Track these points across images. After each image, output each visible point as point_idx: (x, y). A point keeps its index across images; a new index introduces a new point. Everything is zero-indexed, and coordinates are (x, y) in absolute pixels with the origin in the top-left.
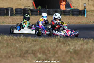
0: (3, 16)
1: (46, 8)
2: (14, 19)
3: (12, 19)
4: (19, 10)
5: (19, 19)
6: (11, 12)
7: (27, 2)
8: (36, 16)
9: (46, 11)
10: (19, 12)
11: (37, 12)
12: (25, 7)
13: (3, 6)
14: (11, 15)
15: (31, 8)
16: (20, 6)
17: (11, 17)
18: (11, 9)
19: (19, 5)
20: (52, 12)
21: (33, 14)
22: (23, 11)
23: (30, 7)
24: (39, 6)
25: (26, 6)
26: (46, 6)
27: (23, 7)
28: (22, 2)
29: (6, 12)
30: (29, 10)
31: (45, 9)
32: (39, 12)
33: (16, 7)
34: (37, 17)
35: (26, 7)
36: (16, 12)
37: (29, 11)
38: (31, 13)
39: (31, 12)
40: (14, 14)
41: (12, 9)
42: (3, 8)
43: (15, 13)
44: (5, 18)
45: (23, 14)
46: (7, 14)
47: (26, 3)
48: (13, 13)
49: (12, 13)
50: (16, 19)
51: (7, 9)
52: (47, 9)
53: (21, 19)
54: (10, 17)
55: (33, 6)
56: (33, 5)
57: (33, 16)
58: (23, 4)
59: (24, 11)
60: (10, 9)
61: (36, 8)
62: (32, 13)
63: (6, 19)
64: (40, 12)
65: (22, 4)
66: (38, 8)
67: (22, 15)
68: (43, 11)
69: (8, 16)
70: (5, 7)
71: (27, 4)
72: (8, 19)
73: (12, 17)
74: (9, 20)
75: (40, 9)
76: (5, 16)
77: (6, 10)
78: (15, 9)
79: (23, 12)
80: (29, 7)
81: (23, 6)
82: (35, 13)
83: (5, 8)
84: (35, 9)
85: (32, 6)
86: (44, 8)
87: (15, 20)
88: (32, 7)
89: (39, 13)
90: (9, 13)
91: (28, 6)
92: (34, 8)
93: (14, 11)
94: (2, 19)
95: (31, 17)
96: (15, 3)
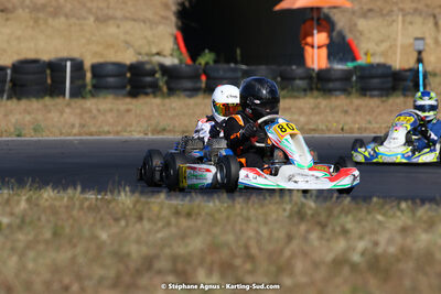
0: (34, 100)
1: (239, 58)
2: (88, 111)
3: (78, 111)
4: (110, 67)
5: (111, 110)
6: (71, 82)
7: (148, 33)
8: (190, 97)
9: (239, 74)
10: (111, 80)
11: (196, 77)
12: (140, 54)
13: (37, 52)
14: (73, 95)
15: (169, 61)
16: (116, 52)
17: (73, 105)
18: (71, 67)
19: (112, 46)
21: (179, 89)
22: (128, 75)
23: (165, 56)
24: (207, 51)
25: (143, 51)
26: (238, 51)
27: (128, 58)
28: (126, 33)
29: (49, 81)
30: (157, 68)
31: (232, 65)
32: (204, 78)
33: (95, 54)
34: (196, 104)
35: (146, 59)
36: (94, 81)
37: (157, 75)
38: (167, 83)
39: (165, 78)
40: (89, 87)
41: (78, 66)
42: (35, 61)
43: (94, 86)
44: (45, 106)
45: (128, 88)
46: (56, 90)
47: (145, 38)
48: (84, 86)
49: (80, 82)
50: (99, 111)
51: (56, 67)
52: (244, 67)
53: (118, 110)
54: (68, 105)
55: (176, 53)
56: (176, 47)
57: (179, 96)
58: (128, 44)
59: (132, 75)
60: (69, 64)
61: (189, 62)
62: (173, 85)
63: (49, 112)
64: (208, 78)
65: (126, 42)
66: (202, 60)
67: (124, 92)
68: (221, 73)
69: (59, 100)
70: (45, 57)
71: (150, 43)
72: (62, 113)
73: (79, 102)
74: (65, 115)
75: (207, 64)
76: (47, 100)
77: (48, 72)
78: (94, 68)
79: (130, 81)
80: (158, 54)
81: (131, 50)
82: (188, 84)
83: (44, 62)
84: (187, 65)
85: (173, 50)
86: (228, 62)
87: (94, 117)
88: (172, 55)
89: (203, 85)
90: (65, 82)
91: (154, 51)
92: (180, 60)
93: (89, 75)
94: (29, 113)
95: (167, 101)
96: (94, 38)
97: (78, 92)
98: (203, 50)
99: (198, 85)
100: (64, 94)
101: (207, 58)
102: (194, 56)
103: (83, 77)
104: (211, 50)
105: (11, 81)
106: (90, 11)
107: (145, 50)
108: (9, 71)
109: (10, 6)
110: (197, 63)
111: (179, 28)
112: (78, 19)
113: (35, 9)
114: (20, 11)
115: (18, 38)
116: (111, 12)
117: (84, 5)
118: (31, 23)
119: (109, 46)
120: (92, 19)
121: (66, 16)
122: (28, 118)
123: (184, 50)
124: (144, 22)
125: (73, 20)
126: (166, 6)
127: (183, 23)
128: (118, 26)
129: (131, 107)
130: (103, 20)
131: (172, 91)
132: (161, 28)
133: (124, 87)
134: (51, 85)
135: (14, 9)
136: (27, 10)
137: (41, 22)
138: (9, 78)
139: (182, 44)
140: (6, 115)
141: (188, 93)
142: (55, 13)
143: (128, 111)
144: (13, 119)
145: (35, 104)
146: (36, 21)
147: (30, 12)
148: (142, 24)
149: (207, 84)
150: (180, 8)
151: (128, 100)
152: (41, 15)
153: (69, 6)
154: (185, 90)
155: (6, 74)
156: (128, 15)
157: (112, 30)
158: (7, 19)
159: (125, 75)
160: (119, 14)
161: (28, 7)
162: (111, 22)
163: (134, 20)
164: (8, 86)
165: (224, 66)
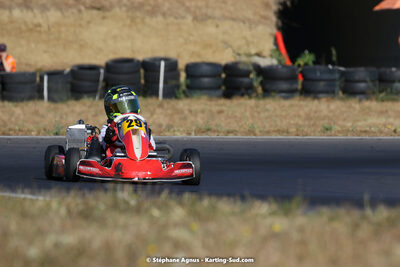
2: (180, 112)
3: (170, 112)
4: (205, 69)
5: (203, 112)
6: (165, 82)
7: (247, 33)
8: (286, 98)
9: (337, 76)
10: (206, 80)
11: (292, 78)
12: (239, 54)
13: (133, 51)
14: (165, 96)
15: (264, 62)
16: (214, 52)
17: (166, 105)
18: (166, 66)
19: (210, 46)
20: (365, 81)
21: (274, 91)
22: (223, 76)
23: (264, 57)
24: (307, 52)
25: (241, 52)
27: (225, 58)
28: (224, 33)
29: (143, 81)
30: (251, 68)
31: (330, 67)
32: (300, 80)
33: (193, 54)
34: (292, 106)
36: (189, 81)
37: (252, 76)
38: (262, 83)
39: (260, 79)
40: (184, 87)
41: (172, 66)
42: (129, 61)
43: (188, 87)
45: (223, 88)
46: (149, 90)
47: (245, 38)
48: (178, 86)
49: (174, 82)
50: (190, 111)
51: (150, 67)
52: (342, 69)
53: (210, 111)
54: (161, 106)
55: (275, 54)
56: (274, 47)
57: (274, 97)
58: (227, 44)
59: (227, 75)
60: (163, 64)
61: (289, 63)
62: (268, 86)
64: (305, 79)
65: (224, 42)
66: (301, 61)
67: (220, 92)
68: (318, 74)
69: (151, 101)
70: (140, 57)
71: (248, 44)
72: (152, 114)
73: (173, 102)
74: (155, 116)
75: (306, 64)
77: (142, 71)
78: (189, 68)
79: (225, 82)
80: (257, 54)
81: (230, 50)
82: (284, 86)
83: (138, 61)
84: (284, 66)
85: (272, 50)
86: (327, 64)
87: (185, 118)
88: (271, 56)
89: (299, 87)
90: (158, 82)
91: (253, 51)
92: (279, 61)
93: (183, 76)
95: (262, 102)
96: (191, 38)
97: (171, 93)
98: (303, 51)
99: (294, 86)
100: (157, 95)
101: (307, 58)
102: (293, 58)
103: (177, 77)
104: (311, 52)
105: (105, 80)
106: (188, 10)
107: (244, 50)
108: (102, 71)
109: (106, 4)
110: (296, 64)
111: (279, 28)
112: (176, 18)
113: (133, 8)
114: (117, 10)
115: (115, 37)
116: (210, 12)
117: (183, 5)
118: (128, 22)
119: (207, 46)
120: (189, 18)
121: (164, 15)
123: (283, 51)
124: (244, 22)
125: (171, 20)
126: (267, 5)
127: (283, 23)
128: (217, 26)
129: (224, 108)
130: (200, 18)
131: (267, 93)
132: (261, 28)
133: (219, 88)
134: (145, 85)
135: (112, 7)
136: (124, 9)
137: (138, 20)
138: (102, 78)
139: (281, 45)
140: (95, 115)
141: (283, 94)
142: (153, 13)
143: (220, 112)
146: (133, 19)
147: (128, 11)
148: (242, 24)
149: (303, 85)
150: (281, 8)
151: (223, 101)
152: (138, 14)
153: (167, 5)
154: (281, 91)
155: (99, 73)
156: (227, 14)
157: (211, 29)
158: (104, 18)
159: (220, 75)
160: (218, 13)
161: (125, 5)
162: (210, 21)
163: (233, 19)
164: (101, 84)
165: (322, 67)
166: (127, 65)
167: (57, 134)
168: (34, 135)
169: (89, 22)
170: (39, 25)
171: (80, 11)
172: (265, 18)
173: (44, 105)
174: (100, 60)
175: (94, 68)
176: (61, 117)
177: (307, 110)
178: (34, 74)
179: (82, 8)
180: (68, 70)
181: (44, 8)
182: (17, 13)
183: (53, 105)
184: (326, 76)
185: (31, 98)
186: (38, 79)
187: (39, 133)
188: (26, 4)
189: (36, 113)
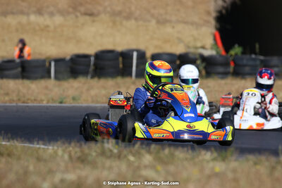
0: (110, 79)
1: (257, 50)
6: (137, 66)
7: (195, 33)
8: (222, 78)
9: (258, 63)
11: (226, 64)
12: (189, 47)
14: (137, 76)
15: (208, 53)
16: (171, 46)
17: (137, 83)
18: (138, 56)
19: (169, 41)
20: (277, 66)
21: (214, 73)
22: (178, 62)
23: (206, 49)
24: (236, 46)
28: (179, 32)
29: (121, 66)
31: (253, 56)
32: (232, 66)
33: (156, 47)
34: (226, 84)
35: (192, 50)
38: (205, 68)
39: (204, 64)
41: (142, 56)
42: (111, 52)
44: (117, 84)
46: (126, 72)
47: (193, 36)
49: (143, 67)
51: (126, 56)
52: (262, 58)
55: (214, 47)
56: (214, 43)
57: (213, 78)
58: (180, 40)
59: (181, 62)
60: (135, 54)
61: (224, 53)
62: (209, 70)
64: (236, 65)
65: (178, 39)
66: (232, 52)
68: (245, 61)
69: (127, 80)
70: (119, 49)
71: (195, 40)
73: (142, 81)
75: (236, 54)
76: (119, 80)
77: (121, 59)
78: (154, 57)
80: (202, 48)
81: (182, 44)
82: (221, 69)
83: (118, 52)
84: (221, 56)
86: (251, 53)
88: (212, 48)
89: (232, 70)
90: (131, 67)
91: (199, 44)
92: (218, 53)
94: (105, 89)
95: (205, 81)
96: (155, 36)
98: (234, 45)
99: (228, 70)
100: (130, 74)
101: (237, 50)
102: (227, 49)
104: (240, 45)
105: (95, 64)
106: (153, 16)
107: (192, 44)
108: (92, 59)
109: (95, 11)
110: (229, 54)
111: (217, 29)
112: (144, 21)
113: (115, 14)
114: (103, 16)
115: (102, 35)
116: (168, 17)
117: (149, 12)
118: (111, 24)
119: (166, 41)
120: (154, 22)
121: (136, 19)
122: (103, 92)
123: (220, 45)
124: (192, 24)
125: (141, 23)
126: (208, 13)
127: (220, 25)
128: (173, 27)
130: (162, 22)
131: (209, 74)
132: (204, 29)
133: (175, 71)
134: (123, 69)
135: (99, 13)
136: (108, 15)
137: (118, 23)
138: (92, 62)
139: (219, 40)
140: (88, 90)
141: (220, 76)
142: (128, 18)
144: (93, 92)
145: (110, 83)
146: (114, 23)
147: (111, 16)
148: (190, 26)
149: (234, 68)
150: (218, 14)
152: (118, 19)
153: (138, 13)
154: (218, 73)
155: (90, 60)
156: (180, 19)
157: (168, 29)
158: (94, 21)
160: (174, 18)
161: (109, 12)
162: (168, 24)
163: (186, 23)
164: (92, 68)
165: (248, 56)
166: (110, 55)
167: (61, 103)
168: (45, 104)
169: (83, 25)
170: (48, 26)
171: (77, 17)
172: (207, 22)
173: (51, 82)
174: (91, 51)
175: (86, 57)
176: (64, 91)
177: (237, 86)
178: (44, 61)
179: (79, 14)
180: (68, 58)
181: (52, 14)
182: (33, 18)
183: (57, 83)
184: (251, 63)
185: (42, 77)
186: (47, 64)
187: (48, 102)
188: (39, 12)
189: (46, 88)
